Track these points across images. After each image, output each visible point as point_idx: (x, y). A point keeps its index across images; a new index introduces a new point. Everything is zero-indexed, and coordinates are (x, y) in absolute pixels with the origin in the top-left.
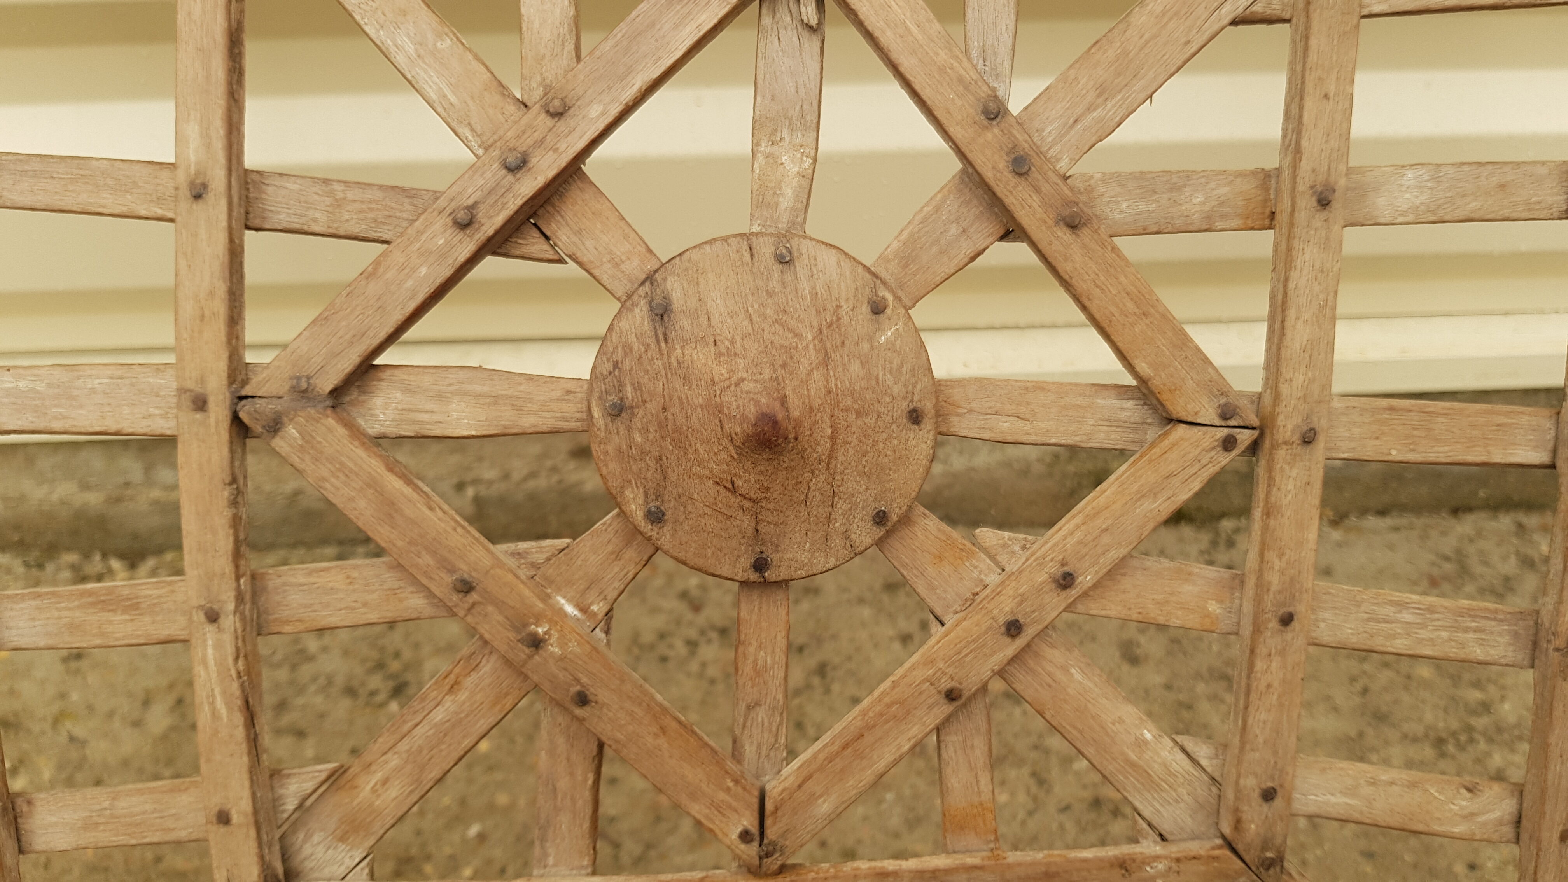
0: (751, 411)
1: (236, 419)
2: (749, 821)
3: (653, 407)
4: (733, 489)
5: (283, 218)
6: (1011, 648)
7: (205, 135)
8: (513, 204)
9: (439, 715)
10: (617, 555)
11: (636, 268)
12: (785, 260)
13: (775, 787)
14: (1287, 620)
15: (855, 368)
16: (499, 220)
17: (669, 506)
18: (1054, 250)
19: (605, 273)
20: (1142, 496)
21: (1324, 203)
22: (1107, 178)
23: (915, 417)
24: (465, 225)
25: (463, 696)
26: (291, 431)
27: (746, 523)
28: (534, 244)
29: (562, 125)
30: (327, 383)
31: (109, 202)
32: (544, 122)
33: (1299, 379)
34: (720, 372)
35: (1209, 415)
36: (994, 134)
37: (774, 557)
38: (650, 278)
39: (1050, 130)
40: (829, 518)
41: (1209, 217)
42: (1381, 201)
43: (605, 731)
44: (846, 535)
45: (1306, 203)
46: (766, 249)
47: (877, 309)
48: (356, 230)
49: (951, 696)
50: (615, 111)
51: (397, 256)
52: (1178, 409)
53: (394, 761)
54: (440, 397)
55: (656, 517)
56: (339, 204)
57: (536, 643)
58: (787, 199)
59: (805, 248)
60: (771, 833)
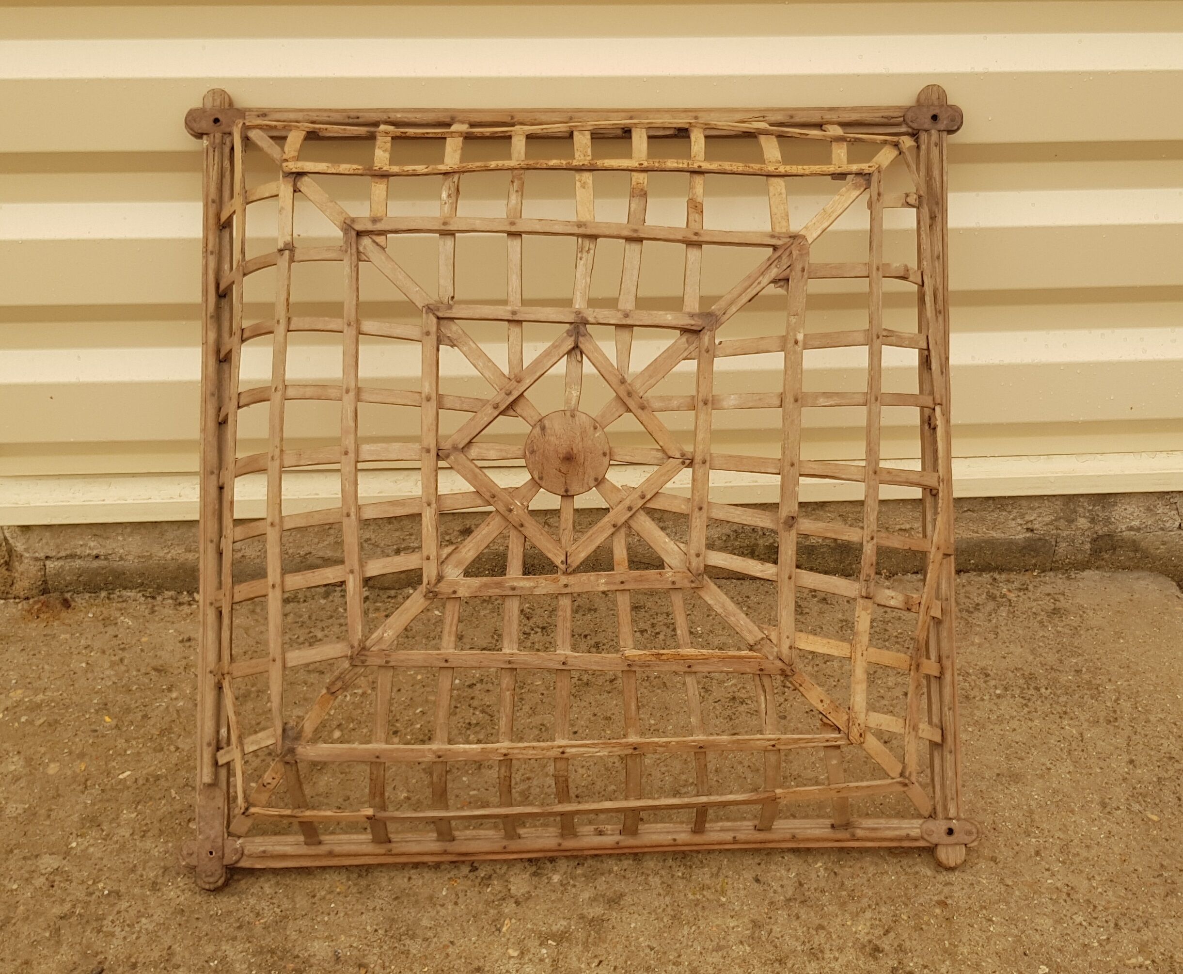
0: (564, 451)
1: (438, 455)
2: (563, 558)
3: (541, 451)
4: (560, 471)
5: (448, 406)
6: (630, 514)
7: (430, 385)
8: (508, 403)
9: (484, 532)
10: (531, 490)
11: (536, 418)
12: (573, 416)
13: (570, 550)
14: (700, 509)
15: (590, 442)
16: (504, 407)
17: (544, 475)
18: (638, 415)
19: (529, 419)
20: (661, 476)
21: (706, 404)
22: (652, 397)
23: (605, 454)
24: (496, 407)
25: (490, 527)
26: (452, 457)
27: (563, 480)
28: (512, 412)
29: (520, 385)
30: (461, 446)
31: (400, 401)
32: (515, 383)
33: (701, 447)
34: (557, 442)
35: (678, 455)
36: (623, 387)
37: (570, 489)
38: (540, 420)
39: (638, 386)
40: (583, 479)
41: (678, 407)
42: (725, 403)
43: (527, 534)
44: (588, 484)
45: (701, 404)
46: (568, 414)
47: (595, 428)
48: (467, 408)
49: (614, 526)
50: (532, 381)
51: (479, 415)
52: (670, 454)
53: (471, 545)
54: (487, 450)
55: (541, 478)
56: (463, 403)
57: (511, 511)
58: (574, 402)
59: (578, 413)
60: (569, 561)
